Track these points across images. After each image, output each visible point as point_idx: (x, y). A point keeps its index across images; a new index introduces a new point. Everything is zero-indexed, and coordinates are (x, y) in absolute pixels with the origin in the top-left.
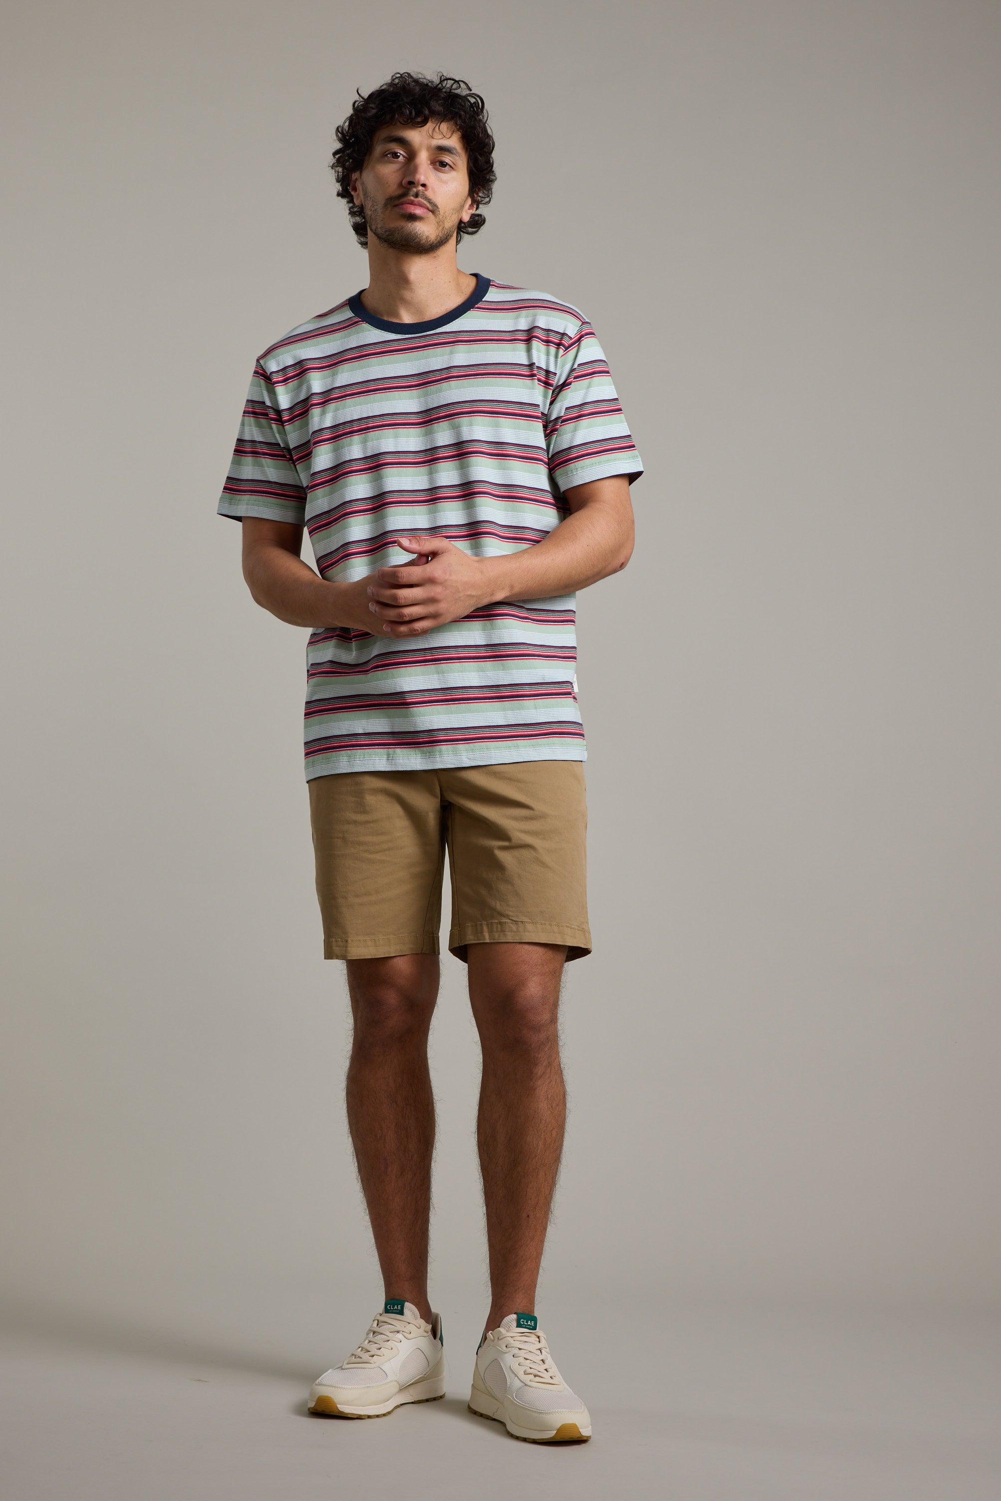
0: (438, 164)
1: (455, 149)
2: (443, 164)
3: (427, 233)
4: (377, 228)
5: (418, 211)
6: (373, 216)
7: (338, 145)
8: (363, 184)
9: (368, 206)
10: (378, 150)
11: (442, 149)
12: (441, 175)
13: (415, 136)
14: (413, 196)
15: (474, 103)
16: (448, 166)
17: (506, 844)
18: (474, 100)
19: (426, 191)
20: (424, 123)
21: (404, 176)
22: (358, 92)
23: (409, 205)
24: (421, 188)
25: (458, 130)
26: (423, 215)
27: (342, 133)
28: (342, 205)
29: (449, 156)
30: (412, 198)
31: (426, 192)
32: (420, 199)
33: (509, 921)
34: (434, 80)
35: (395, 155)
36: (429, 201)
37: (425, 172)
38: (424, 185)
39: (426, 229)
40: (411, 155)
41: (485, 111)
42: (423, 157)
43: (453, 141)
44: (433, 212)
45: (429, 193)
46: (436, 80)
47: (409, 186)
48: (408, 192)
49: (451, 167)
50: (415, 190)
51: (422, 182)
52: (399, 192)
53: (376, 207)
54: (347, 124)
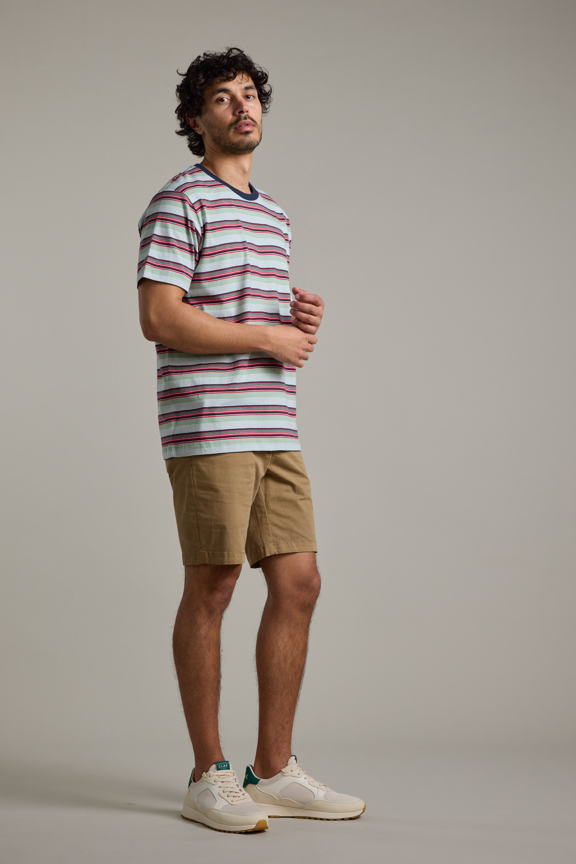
0: (246, 97)
1: (253, 86)
2: (249, 97)
5: (248, 129)
11: (247, 88)
12: (250, 103)
13: (232, 86)
17: (302, 497)
19: (249, 114)
20: (234, 77)
23: (243, 126)
24: (246, 114)
26: (251, 130)
29: (250, 91)
32: (248, 121)
33: (307, 540)
35: (222, 100)
36: (253, 121)
38: (247, 111)
42: (240, 97)
44: (254, 126)
47: (240, 114)
48: (240, 118)
49: (252, 96)
50: (244, 115)
52: (235, 118)
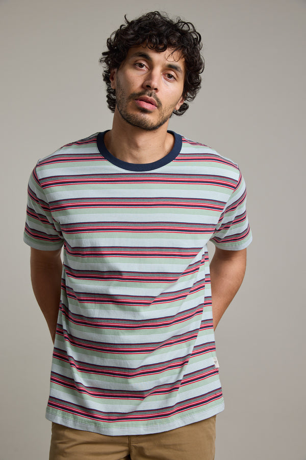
0: (167, 75)
1: (179, 68)
2: (170, 76)
3: (152, 121)
4: (122, 110)
6: (121, 101)
7: (106, 49)
8: (117, 78)
9: (119, 92)
10: (132, 60)
11: (171, 67)
12: (168, 83)
13: (157, 57)
14: (148, 95)
15: (196, 38)
16: (173, 78)
18: (196, 37)
19: (157, 92)
20: (163, 50)
21: (146, 80)
22: (125, 16)
23: (144, 102)
24: (154, 91)
25: (184, 57)
26: (151, 110)
27: (110, 44)
28: (103, 86)
29: (175, 72)
30: (148, 96)
31: (157, 94)
32: (152, 98)
34: (174, 21)
35: (141, 65)
36: (157, 100)
37: (158, 79)
38: (156, 89)
39: (151, 119)
40: (151, 67)
41: (200, 43)
42: (157, 71)
43: (180, 64)
44: (158, 107)
45: (159, 95)
46: (175, 21)
47: (147, 88)
48: (146, 92)
49: (175, 78)
50: (150, 92)
51: (155, 87)
52: (140, 91)
53: (124, 97)
54: (114, 36)
